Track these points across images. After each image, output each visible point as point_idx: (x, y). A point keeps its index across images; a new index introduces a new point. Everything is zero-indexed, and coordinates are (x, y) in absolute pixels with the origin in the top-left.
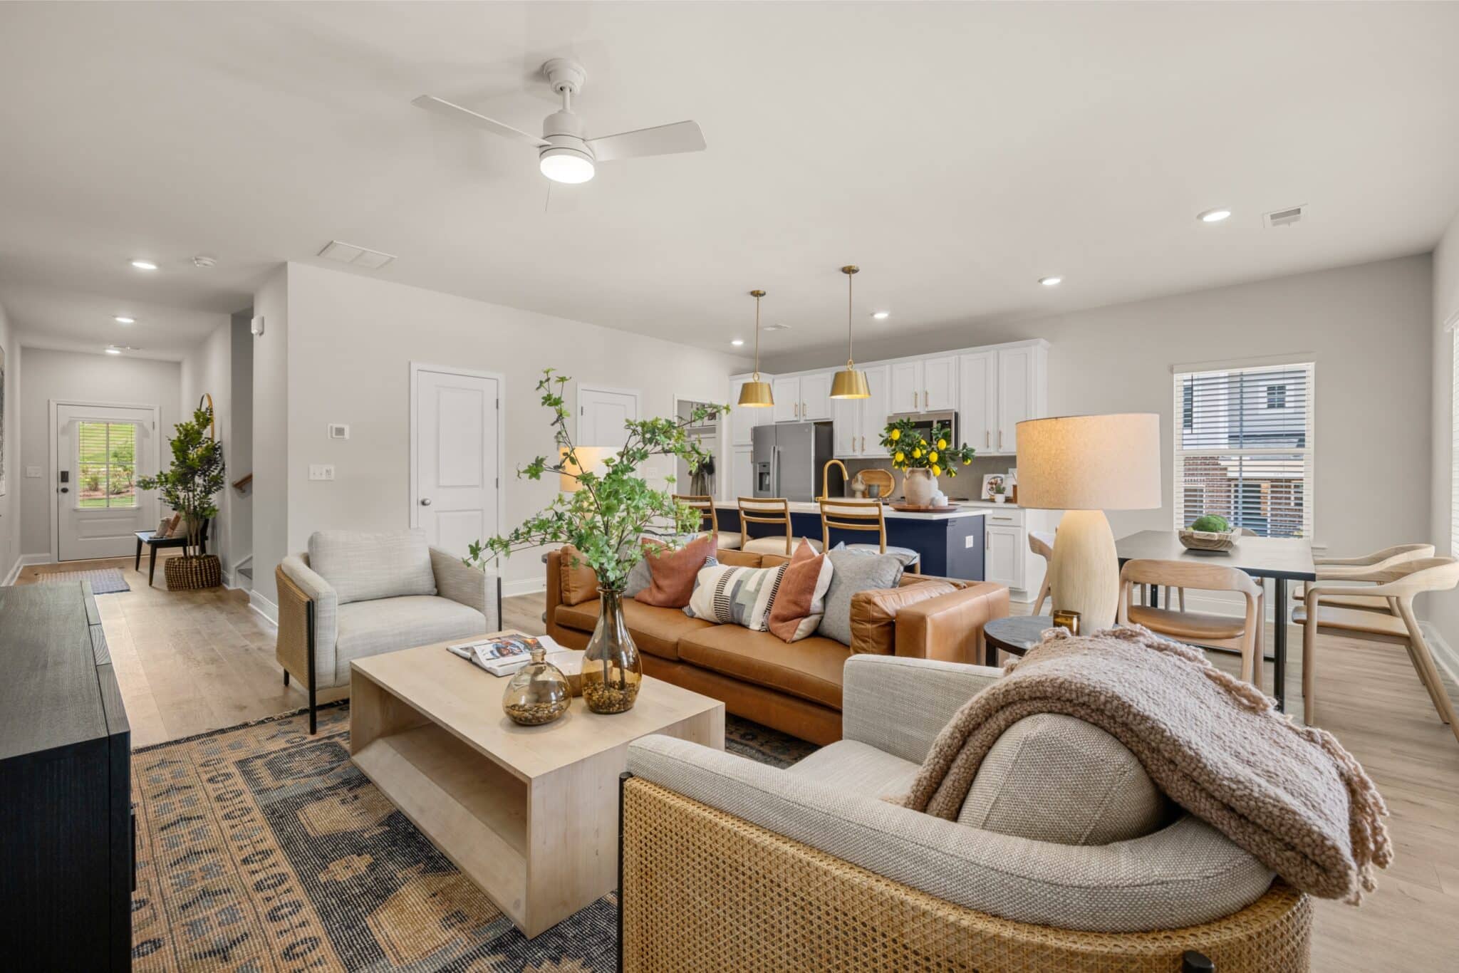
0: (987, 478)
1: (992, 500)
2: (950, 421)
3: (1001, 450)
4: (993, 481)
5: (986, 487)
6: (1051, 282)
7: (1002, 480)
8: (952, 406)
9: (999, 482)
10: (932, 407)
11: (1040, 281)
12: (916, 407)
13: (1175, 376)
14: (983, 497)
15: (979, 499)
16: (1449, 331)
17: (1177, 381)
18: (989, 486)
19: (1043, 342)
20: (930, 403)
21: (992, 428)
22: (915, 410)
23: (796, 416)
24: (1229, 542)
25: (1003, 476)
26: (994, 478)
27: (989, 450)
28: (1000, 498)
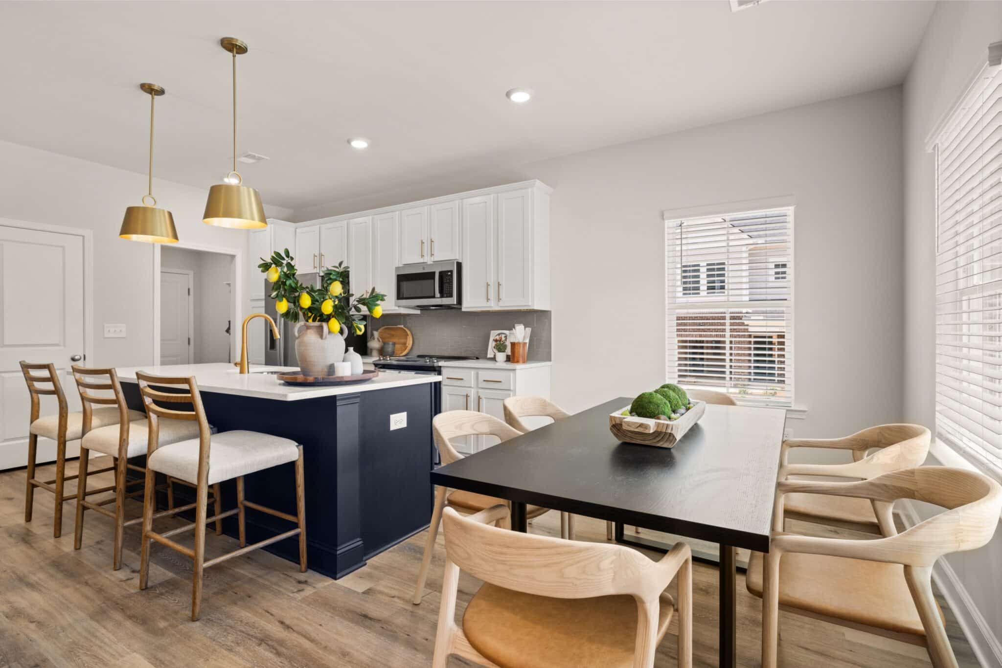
0: (494, 334)
1: (494, 359)
2: (451, 272)
3: (501, 304)
4: (498, 338)
5: (492, 344)
6: (520, 97)
7: (506, 337)
8: (456, 256)
9: (503, 339)
10: (438, 257)
11: (508, 95)
12: (422, 256)
13: (666, 221)
14: (489, 356)
15: (485, 358)
16: (930, 151)
17: (669, 228)
18: (494, 344)
19: (538, 182)
20: (435, 252)
21: (492, 281)
22: (421, 261)
23: (315, 267)
24: (671, 434)
25: (507, 332)
26: (499, 334)
27: (488, 304)
28: (501, 357)
